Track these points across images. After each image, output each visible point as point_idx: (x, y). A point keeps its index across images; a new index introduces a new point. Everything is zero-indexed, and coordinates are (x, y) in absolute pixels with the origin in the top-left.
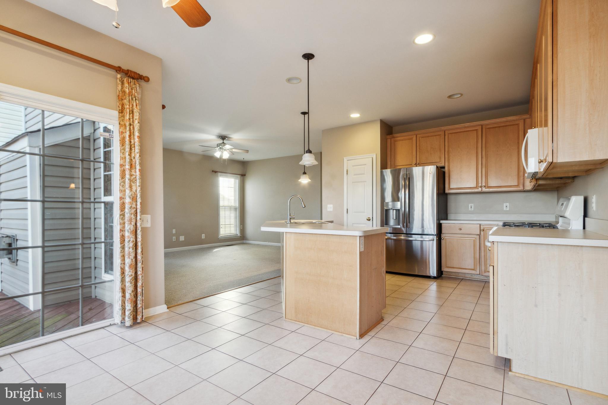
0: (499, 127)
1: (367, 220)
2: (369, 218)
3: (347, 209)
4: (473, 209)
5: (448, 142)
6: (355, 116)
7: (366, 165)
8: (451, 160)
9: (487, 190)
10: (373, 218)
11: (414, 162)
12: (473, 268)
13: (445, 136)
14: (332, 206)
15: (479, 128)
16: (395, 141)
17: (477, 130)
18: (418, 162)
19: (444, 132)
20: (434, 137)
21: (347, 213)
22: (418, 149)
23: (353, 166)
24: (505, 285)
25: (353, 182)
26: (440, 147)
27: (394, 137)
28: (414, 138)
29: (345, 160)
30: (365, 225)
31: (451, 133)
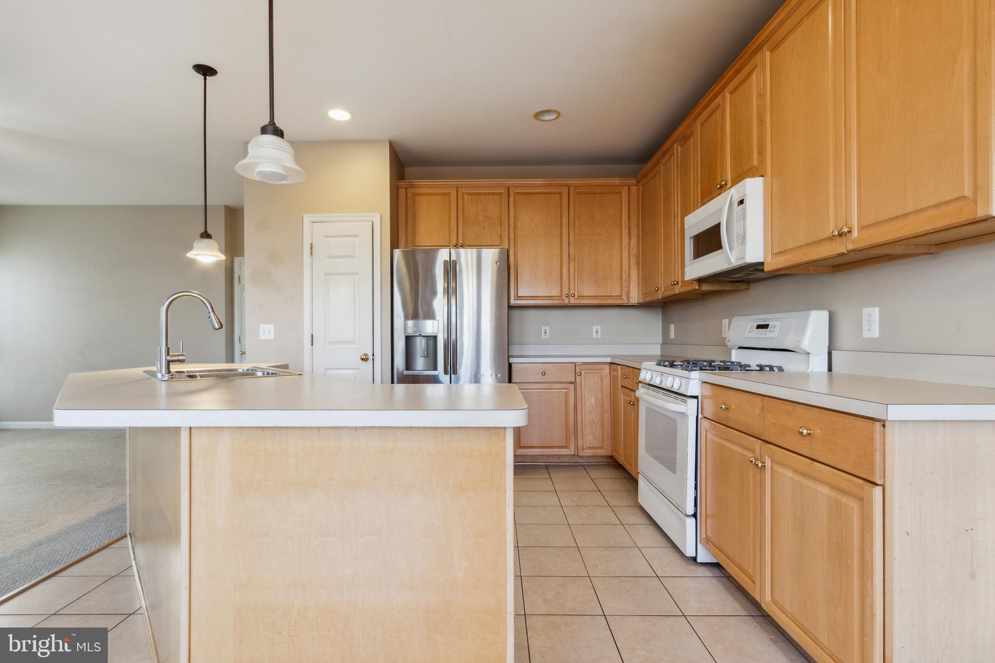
0: (594, 193)
1: (363, 359)
2: (366, 355)
3: (312, 336)
4: (548, 337)
5: (515, 209)
6: (339, 115)
7: (357, 236)
8: (519, 243)
9: (578, 302)
10: (373, 355)
11: (454, 241)
12: (564, 445)
13: (509, 196)
14: (271, 327)
15: (565, 190)
16: (416, 195)
17: (560, 193)
18: (460, 242)
19: (507, 189)
20: (490, 196)
21: (312, 345)
22: (460, 216)
23: (326, 237)
24: (908, 534)
25: (325, 274)
26: (501, 217)
27: (413, 186)
28: (453, 195)
29: (307, 219)
30: (356, 371)
31: (518, 193)
